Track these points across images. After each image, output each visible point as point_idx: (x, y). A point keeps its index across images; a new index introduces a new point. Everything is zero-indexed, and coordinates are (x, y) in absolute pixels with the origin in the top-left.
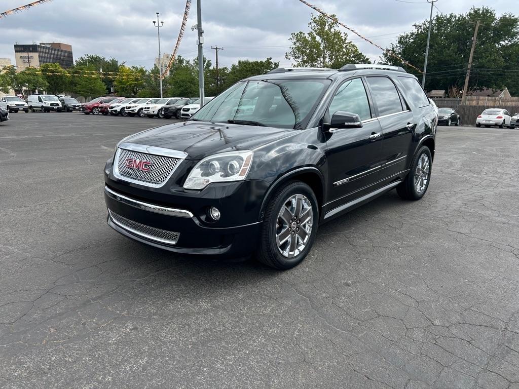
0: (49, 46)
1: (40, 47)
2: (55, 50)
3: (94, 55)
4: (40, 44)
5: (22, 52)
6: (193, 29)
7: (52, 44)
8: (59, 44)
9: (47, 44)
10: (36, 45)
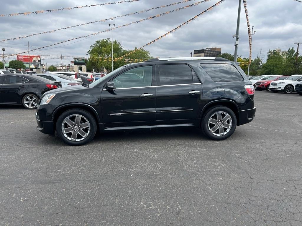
0: (210, 50)
1: (206, 50)
2: (212, 51)
3: (225, 53)
4: (206, 49)
5: (197, 53)
6: (233, 37)
7: (212, 49)
8: (215, 48)
9: (209, 48)
10: (204, 50)
